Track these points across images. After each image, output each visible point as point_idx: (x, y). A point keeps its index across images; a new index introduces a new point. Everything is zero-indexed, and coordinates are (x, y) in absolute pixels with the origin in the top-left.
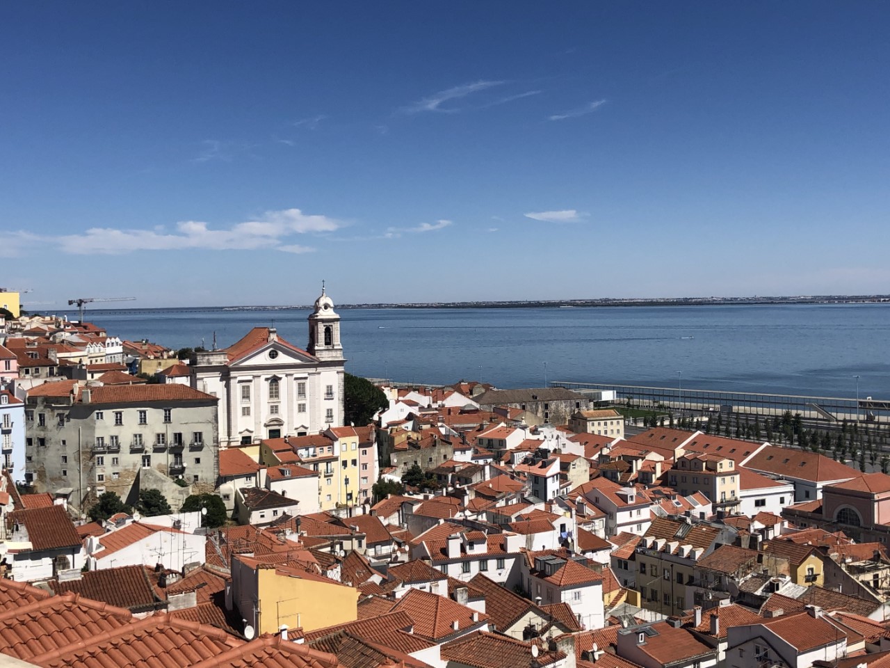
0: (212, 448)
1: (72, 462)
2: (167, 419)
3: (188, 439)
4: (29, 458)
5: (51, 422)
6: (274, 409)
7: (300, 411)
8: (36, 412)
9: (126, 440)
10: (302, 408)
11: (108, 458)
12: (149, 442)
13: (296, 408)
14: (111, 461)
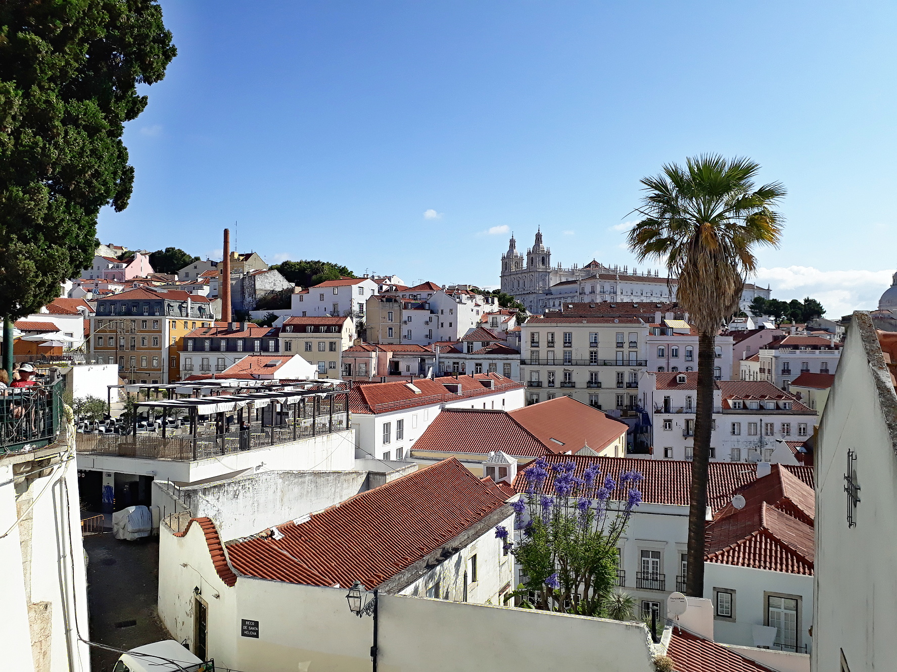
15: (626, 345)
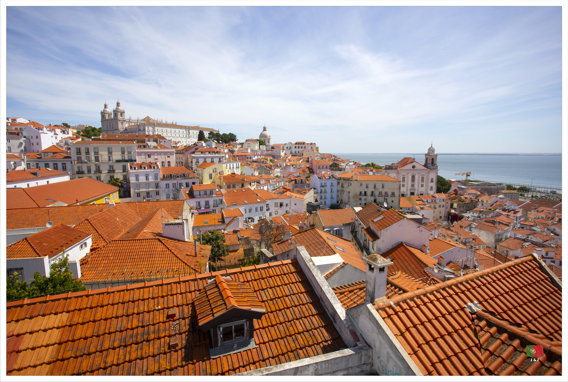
0: (398, 198)
1: (351, 198)
2: (383, 187)
3: (390, 194)
4: (338, 196)
5: (345, 185)
6: (413, 186)
7: (421, 187)
8: (341, 182)
9: (369, 193)
10: (422, 186)
11: (363, 198)
12: (377, 193)
13: (420, 185)
14: (364, 199)
15: (126, 153)
